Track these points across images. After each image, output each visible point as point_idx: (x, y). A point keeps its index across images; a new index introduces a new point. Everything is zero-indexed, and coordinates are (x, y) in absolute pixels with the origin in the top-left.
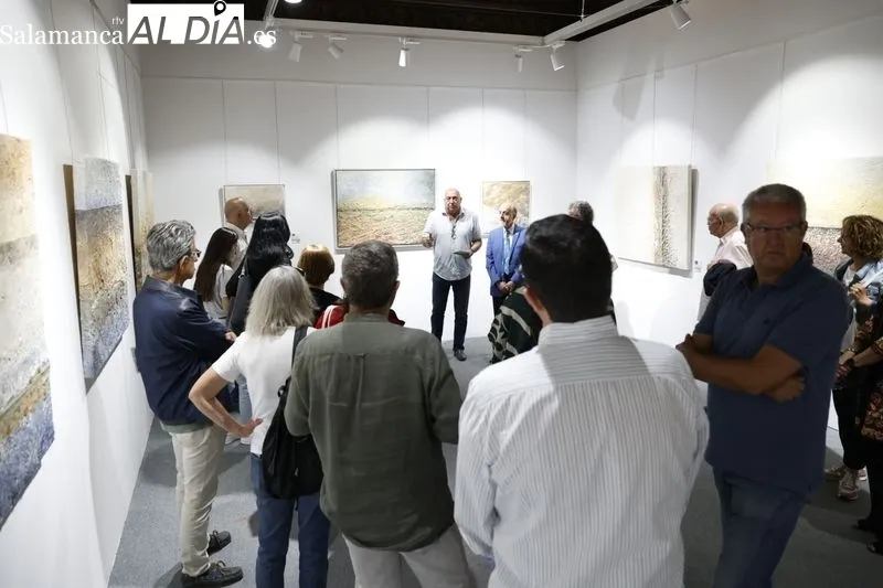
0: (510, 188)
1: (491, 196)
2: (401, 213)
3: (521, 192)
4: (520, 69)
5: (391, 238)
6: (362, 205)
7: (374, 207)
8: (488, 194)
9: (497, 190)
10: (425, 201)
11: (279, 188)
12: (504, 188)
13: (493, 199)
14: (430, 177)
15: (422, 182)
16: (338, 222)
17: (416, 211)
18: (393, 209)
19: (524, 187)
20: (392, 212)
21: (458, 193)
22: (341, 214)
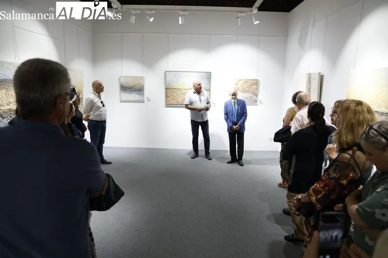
0: (247, 82)
1: (239, 86)
3: (254, 84)
4: (239, 24)
6: (177, 87)
7: (182, 88)
9: (241, 83)
10: (206, 86)
11: (142, 78)
12: (245, 82)
13: (239, 87)
14: (208, 76)
15: (205, 78)
16: (166, 93)
19: (255, 82)
22: (168, 90)
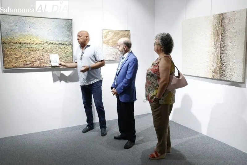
0: (118, 34)
1: (108, 38)
2: (49, 46)
5: (43, 62)
6: (22, 40)
7: (30, 42)
8: (106, 37)
9: (111, 35)
10: (66, 39)
12: (115, 33)
13: (109, 40)
14: (69, 24)
15: (64, 27)
16: (3, 51)
17: (60, 46)
18: (44, 44)
19: (127, 33)
20: (44, 46)
21: (88, 33)
22: (5, 45)
